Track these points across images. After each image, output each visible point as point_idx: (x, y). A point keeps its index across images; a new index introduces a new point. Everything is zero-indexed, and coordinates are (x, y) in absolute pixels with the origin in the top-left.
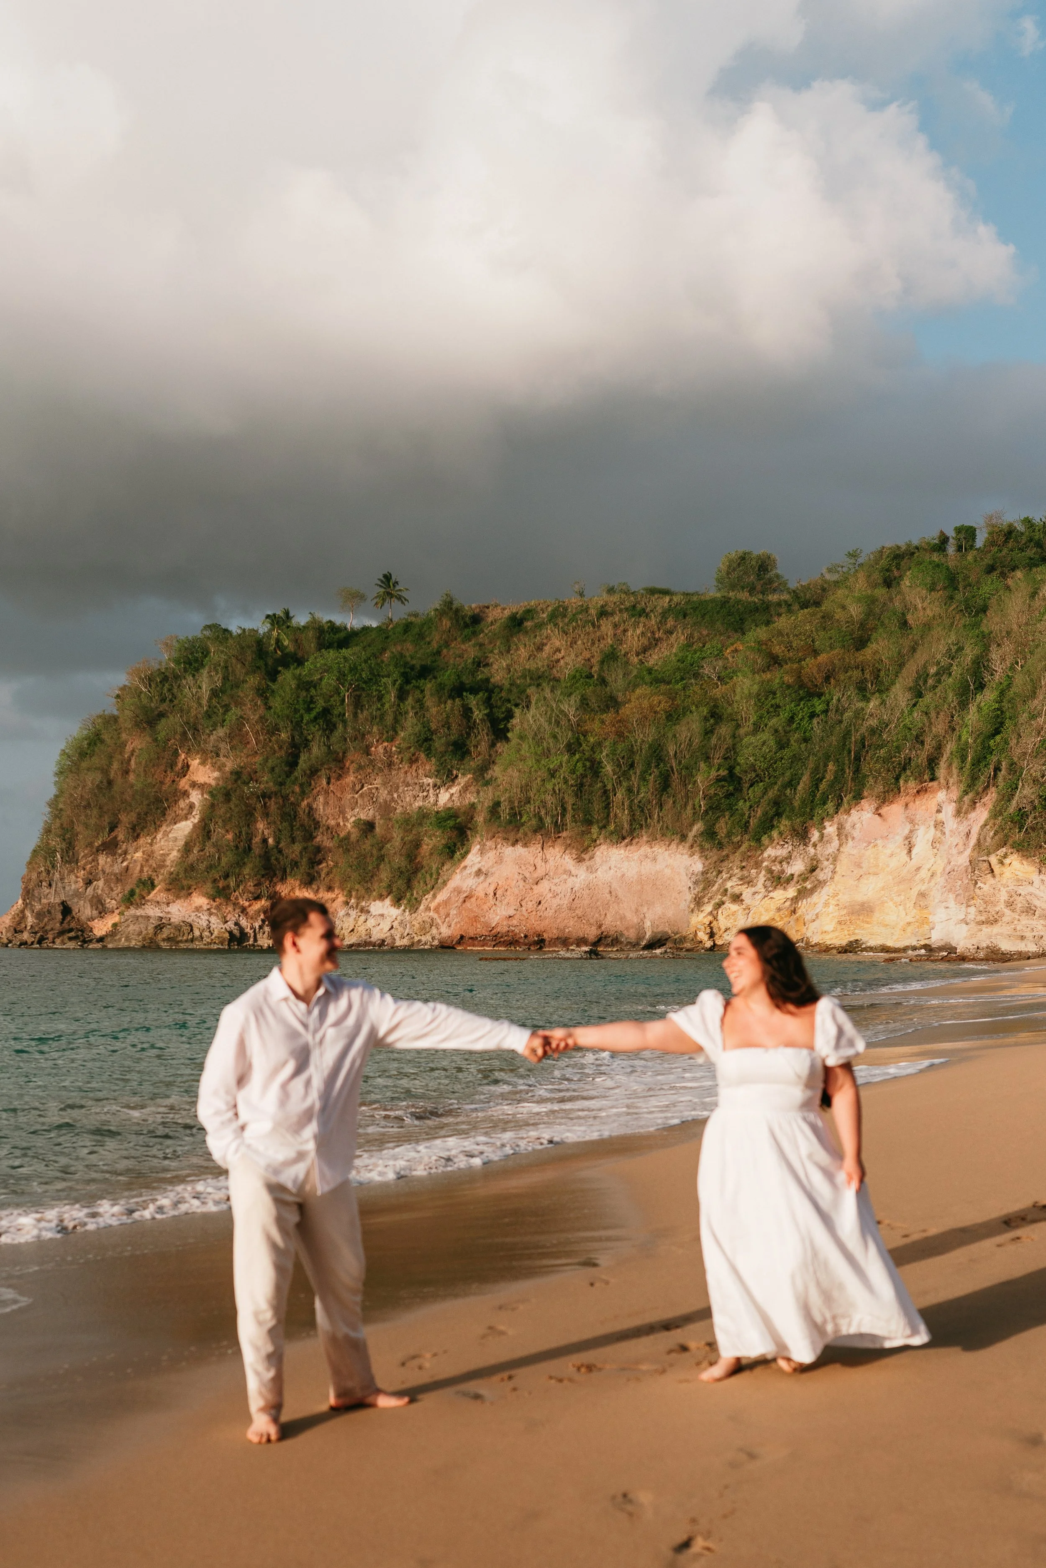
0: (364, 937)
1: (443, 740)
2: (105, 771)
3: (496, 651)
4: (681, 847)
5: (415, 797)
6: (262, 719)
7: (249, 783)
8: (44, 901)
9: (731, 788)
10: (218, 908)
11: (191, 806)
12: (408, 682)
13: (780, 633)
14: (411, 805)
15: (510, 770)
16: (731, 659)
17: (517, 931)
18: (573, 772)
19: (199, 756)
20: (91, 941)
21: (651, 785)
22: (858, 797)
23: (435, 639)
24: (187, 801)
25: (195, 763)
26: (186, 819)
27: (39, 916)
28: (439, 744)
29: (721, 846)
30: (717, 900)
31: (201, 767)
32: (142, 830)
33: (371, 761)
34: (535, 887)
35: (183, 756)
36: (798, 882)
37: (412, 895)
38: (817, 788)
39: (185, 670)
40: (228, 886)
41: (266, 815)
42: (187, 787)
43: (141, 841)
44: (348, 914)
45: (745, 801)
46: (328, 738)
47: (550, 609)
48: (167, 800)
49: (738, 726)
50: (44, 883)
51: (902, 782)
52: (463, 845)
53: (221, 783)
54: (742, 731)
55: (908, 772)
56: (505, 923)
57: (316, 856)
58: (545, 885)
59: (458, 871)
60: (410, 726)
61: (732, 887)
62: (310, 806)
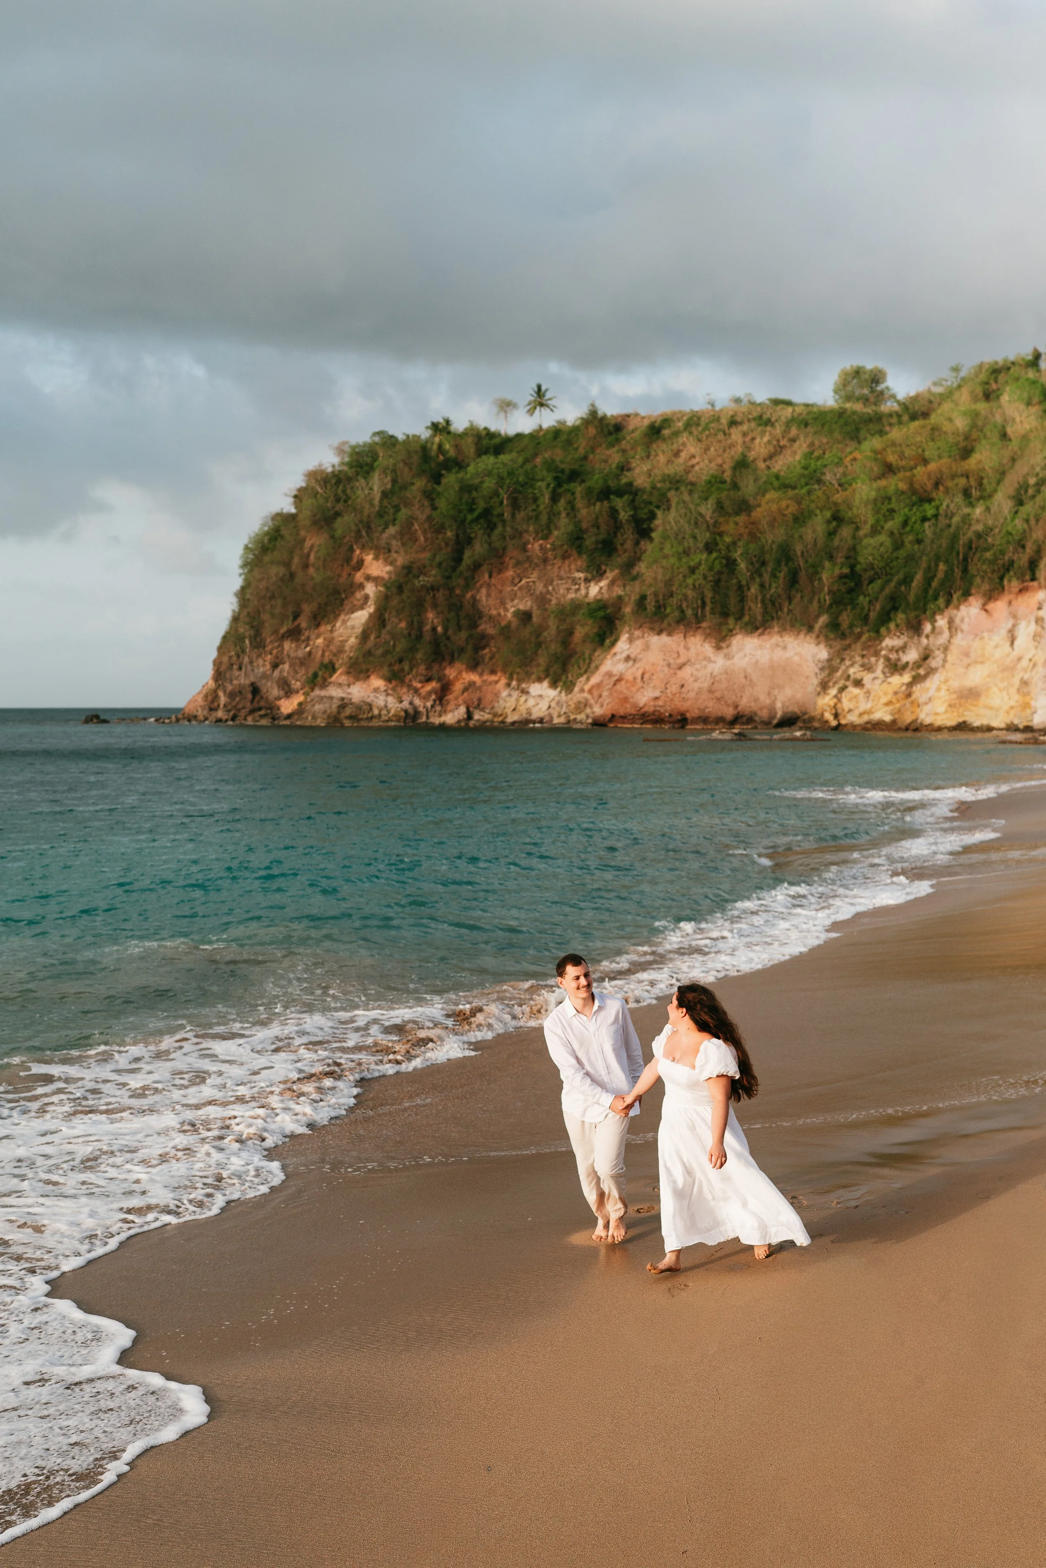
0: (525, 716)
1: (593, 539)
2: (287, 564)
3: (637, 457)
4: (808, 637)
5: (568, 590)
6: (429, 518)
7: (418, 577)
8: (235, 682)
9: (852, 584)
10: (394, 689)
11: (367, 597)
12: (559, 485)
13: (893, 444)
14: (564, 597)
15: (655, 567)
16: (850, 467)
17: (662, 710)
18: (711, 569)
19: (372, 552)
20: (278, 718)
21: (781, 581)
22: (967, 594)
23: (582, 445)
24: (363, 593)
25: (369, 558)
26: (362, 608)
27: (231, 695)
28: (589, 541)
29: (843, 636)
30: (841, 683)
31: (375, 562)
32: (323, 618)
33: (528, 558)
34: (679, 672)
35: (358, 552)
36: (912, 669)
37: (567, 677)
38: (930, 585)
39: (357, 474)
40: (402, 670)
41: (435, 606)
42: (362, 580)
43: (322, 628)
44: (510, 695)
45: (865, 596)
46: (489, 536)
47: (685, 418)
48: (344, 591)
49: (858, 529)
50: (235, 667)
51: (1006, 582)
52: (611, 633)
53: (393, 576)
54: (861, 533)
55: (1012, 573)
56: (652, 703)
57: (480, 642)
58: (687, 671)
59: (609, 657)
60: (564, 525)
61: (854, 673)
62: (474, 598)
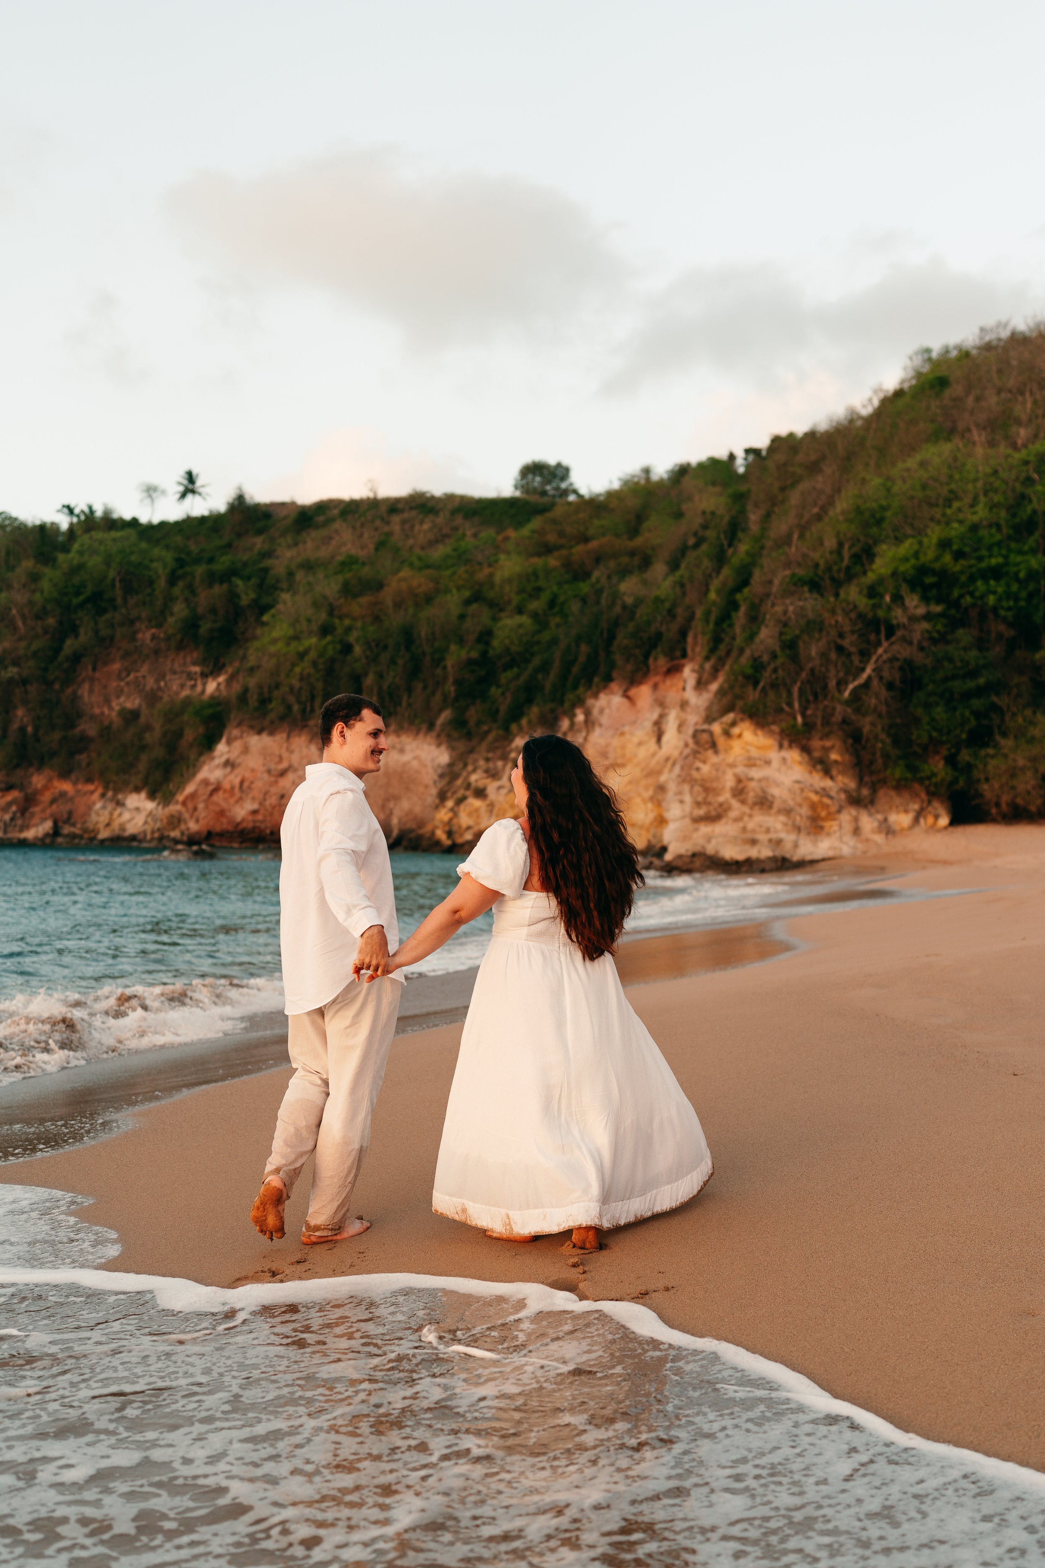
0: (117, 832)
1: (210, 627)
3: (284, 544)
4: (428, 737)
5: (182, 686)
6: (31, 603)
9: (483, 672)
14: (177, 693)
15: (262, 654)
16: (502, 547)
17: (262, 826)
18: (322, 655)
21: (400, 669)
22: (608, 679)
28: (206, 630)
29: (469, 736)
30: (461, 792)
33: (138, 648)
34: (279, 780)
37: (167, 787)
38: (569, 672)
41: (26, 702)
44: (104, 807)
45: (497, 686)
46: (96, 622)
49: (499, 610)
51: (651, 661)
52: (221, 736)
54: (502, 615)
55: (659, 649)
56: (250, 818)
57: (77, 745)
59: (207, 762)
60: (179, 611)
61: (476, 781)
62: (75, 693)
